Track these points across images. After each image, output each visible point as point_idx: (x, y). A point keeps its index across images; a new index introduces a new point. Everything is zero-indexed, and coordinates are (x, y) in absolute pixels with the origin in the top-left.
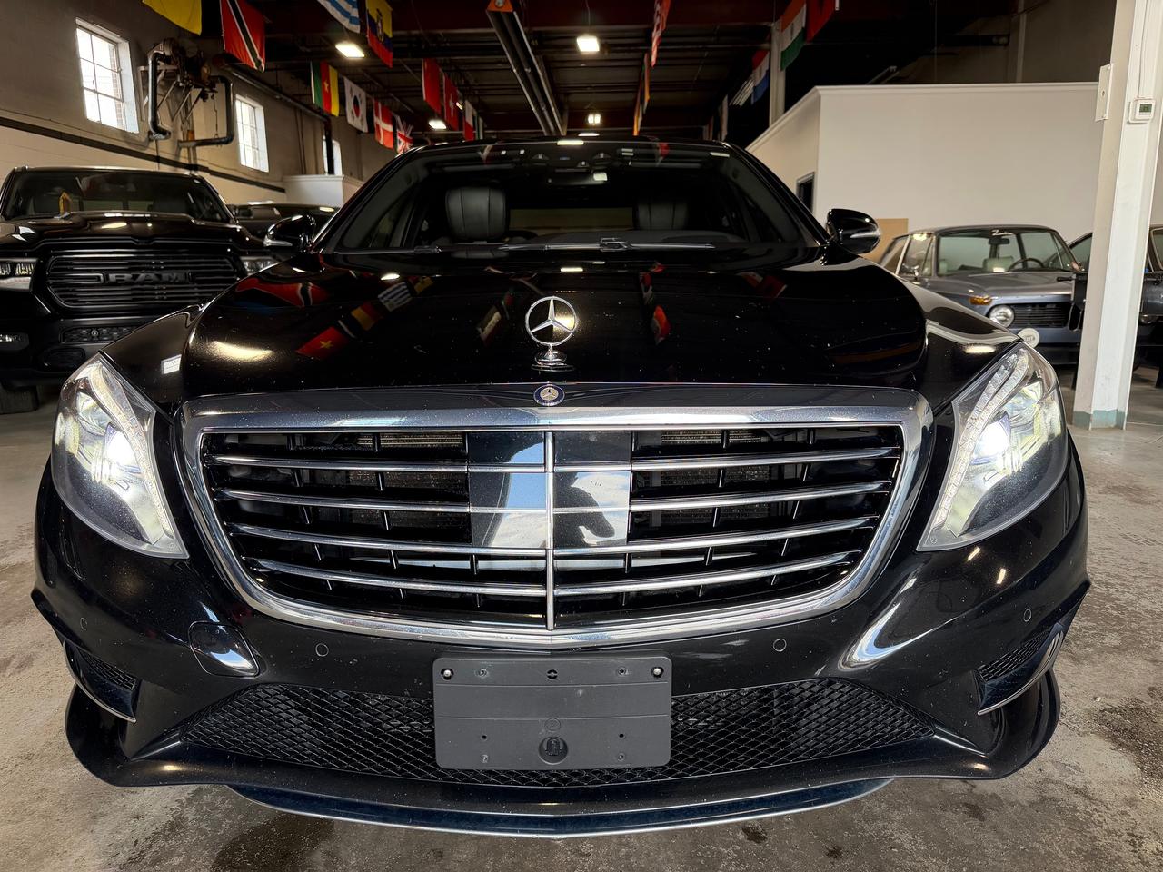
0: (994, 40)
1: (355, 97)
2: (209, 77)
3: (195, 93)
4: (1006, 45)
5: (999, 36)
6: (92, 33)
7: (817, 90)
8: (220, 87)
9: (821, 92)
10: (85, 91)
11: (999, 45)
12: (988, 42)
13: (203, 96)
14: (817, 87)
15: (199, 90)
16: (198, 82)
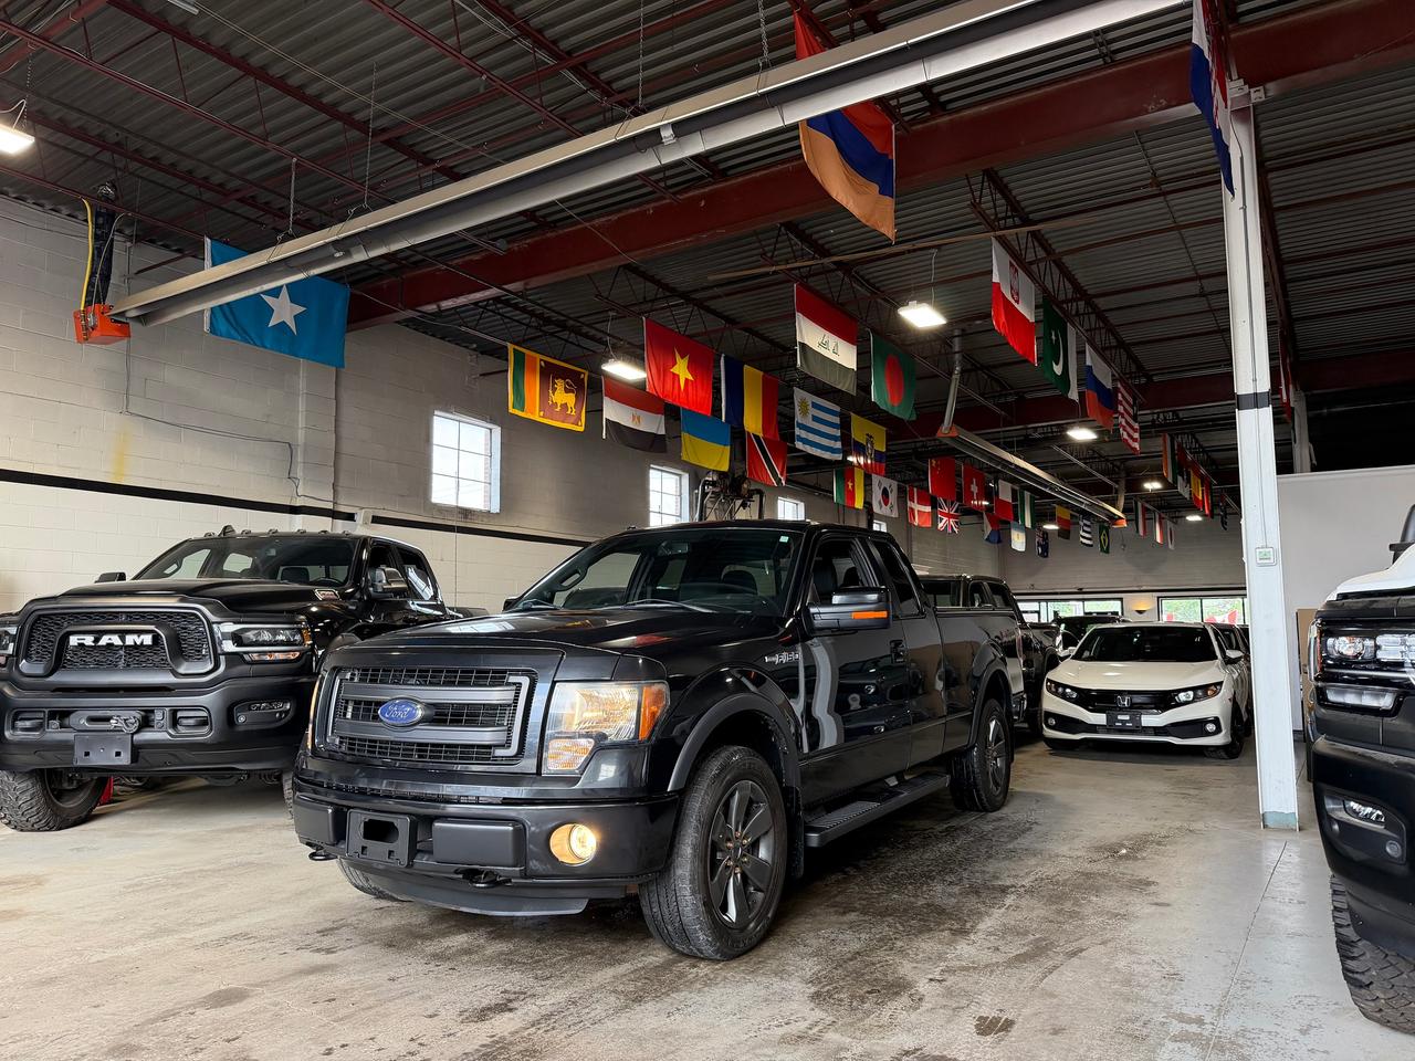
1: (885, 490)
2: (749, 491)
3: (739, 502)
6: (662, 471)
8: (756, 498)
10: (651, 514)
13: (744, 505)
15: (740, 501)
16: (739, 496)
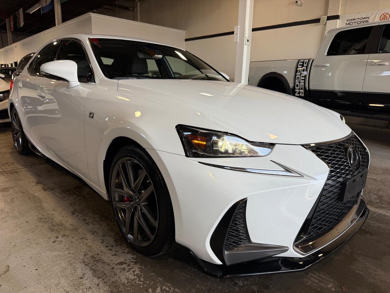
0: (129, 8)
4: (133, 10)
5: (131, 8)
7: (90, 14)
9: (91, 15)
11: (130, 10)
12: (127, 8)
14: (90, 13)
